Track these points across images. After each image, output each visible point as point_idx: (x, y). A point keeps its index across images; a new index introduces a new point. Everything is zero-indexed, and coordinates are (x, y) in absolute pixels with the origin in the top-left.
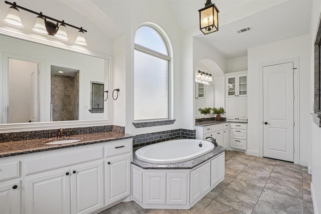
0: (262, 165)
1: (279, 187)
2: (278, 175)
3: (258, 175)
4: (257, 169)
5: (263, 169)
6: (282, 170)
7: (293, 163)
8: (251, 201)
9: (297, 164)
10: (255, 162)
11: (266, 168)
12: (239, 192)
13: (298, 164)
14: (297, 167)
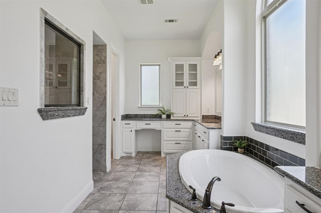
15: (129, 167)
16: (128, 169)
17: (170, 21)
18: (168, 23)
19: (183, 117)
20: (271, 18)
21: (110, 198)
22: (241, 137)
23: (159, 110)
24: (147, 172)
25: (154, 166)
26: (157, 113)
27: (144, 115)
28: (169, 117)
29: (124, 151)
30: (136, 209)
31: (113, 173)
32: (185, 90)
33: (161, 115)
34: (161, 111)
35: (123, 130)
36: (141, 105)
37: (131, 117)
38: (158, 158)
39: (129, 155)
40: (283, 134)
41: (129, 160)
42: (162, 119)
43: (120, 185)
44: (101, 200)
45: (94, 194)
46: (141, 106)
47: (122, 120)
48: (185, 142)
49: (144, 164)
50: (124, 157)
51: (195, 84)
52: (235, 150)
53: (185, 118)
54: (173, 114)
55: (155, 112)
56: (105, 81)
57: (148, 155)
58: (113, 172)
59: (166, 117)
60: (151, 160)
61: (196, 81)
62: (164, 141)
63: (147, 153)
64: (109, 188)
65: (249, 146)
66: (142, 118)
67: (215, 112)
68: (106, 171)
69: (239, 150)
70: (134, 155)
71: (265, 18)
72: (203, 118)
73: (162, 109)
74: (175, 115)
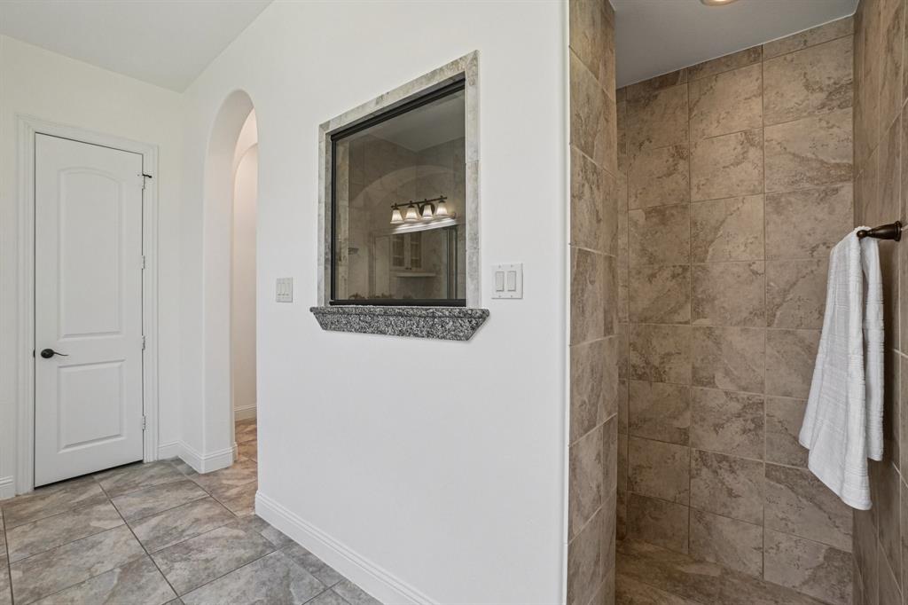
0: (68, 522)
1: (203, 556)
2: (154, 521)
3: (101, 569)
4: (68, 547)
5: (91, 534)
6: (144, 501)
7: (140, 462)
9: (152, 460)
10: (26, 528)
11: (94, 524)
13: (156, 459)
14: (163, 469)
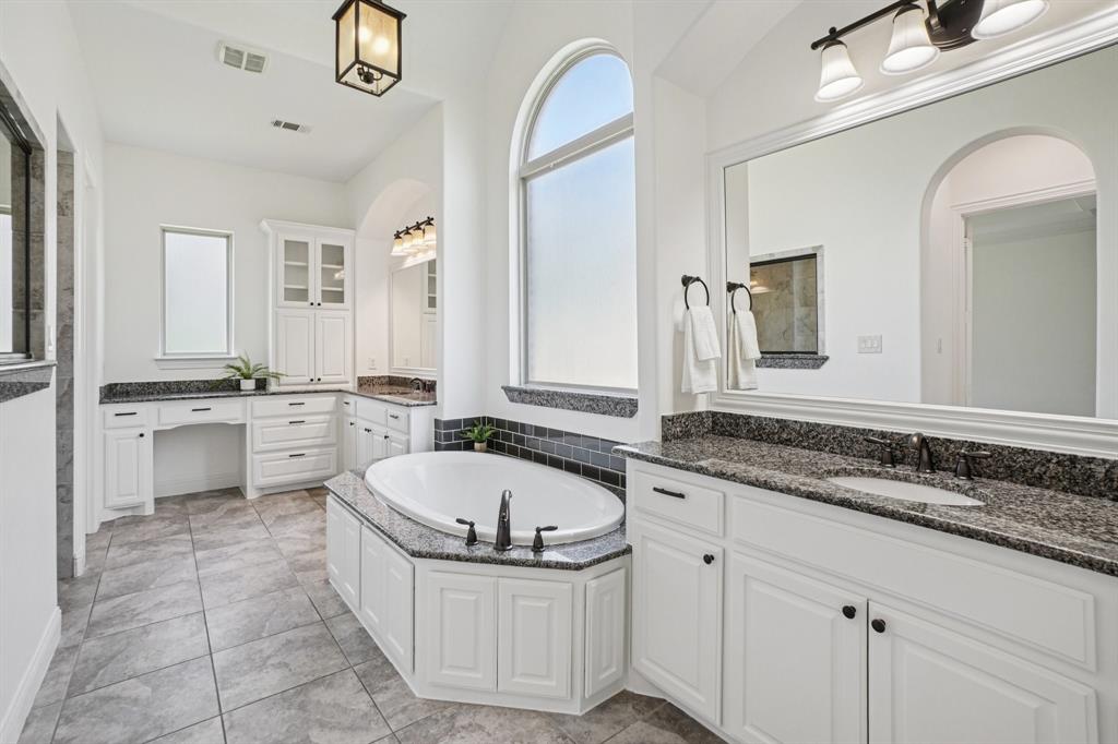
8: (237, 690)
12: (303, 688)
15: (156, 546)
16: (155, 551)
17: (288, 126)
18: (281, 130)
19: (308, 384)
20: (537, 184)
21: (151, 637)
22: (478, 419)
23: (232, 367)
24: (229, 545)
25: (242, 526)
26: (226, 376)
27: (178, 383)
28: (261, 386)
29: (110, 503)
30: (264, 635)
31: (104, 575)
32: (311, 312)
33: (239, 380)
34: (238, 369)
35: (105, 436)
36: (164, 354)
37: (128, 394)
38: (237, 503)
39: (129, 513)
40: (572, 401)
41: (141, 528)
42: (242, 393)
43: (163, 597)
44: (120, 652)
45: (76, 647)
46: (166, 357)
47: (101, 402)
48: (316, 450)
49: (205, 527)
50: (113, 521)
51: (338, 297)
52: (469, 446)
53: (311, 388)
54: (276, 376)
55: (217, 374)
56: (69, 274)
57: (202, 503)
58: (105, 570)
59: (254, 387)
60: (220, 512)
61: (340, 289)
62: (257, 453)
63: (193, 497)
64: (128, 616)
65: (496, 435)
66: (172, 393)
67: (390, 368)
68: (72, 576)
69: (477, 445)
70: (150, 510)
71: (524, 180)
72: (360, 385)
73: (239, 364)
74: (283, 380)
